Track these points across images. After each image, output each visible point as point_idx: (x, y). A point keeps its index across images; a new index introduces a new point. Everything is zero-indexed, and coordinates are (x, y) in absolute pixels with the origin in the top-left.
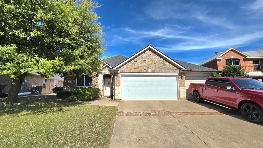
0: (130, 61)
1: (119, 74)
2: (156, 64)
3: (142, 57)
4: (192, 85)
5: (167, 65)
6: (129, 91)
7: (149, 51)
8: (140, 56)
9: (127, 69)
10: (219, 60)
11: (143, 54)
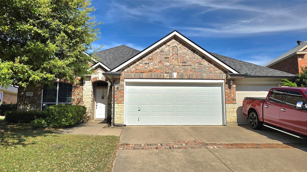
0: (141, 58)
1: (121, 80)
2: (185, 64)
3: (162, 51)
4: (248, 100)
5: (205, 65)
6: (139, 110)
7: (173, 40)
8: (158, 50)
9: (136, 72)
10: (302, 56)
11: (164, 46)
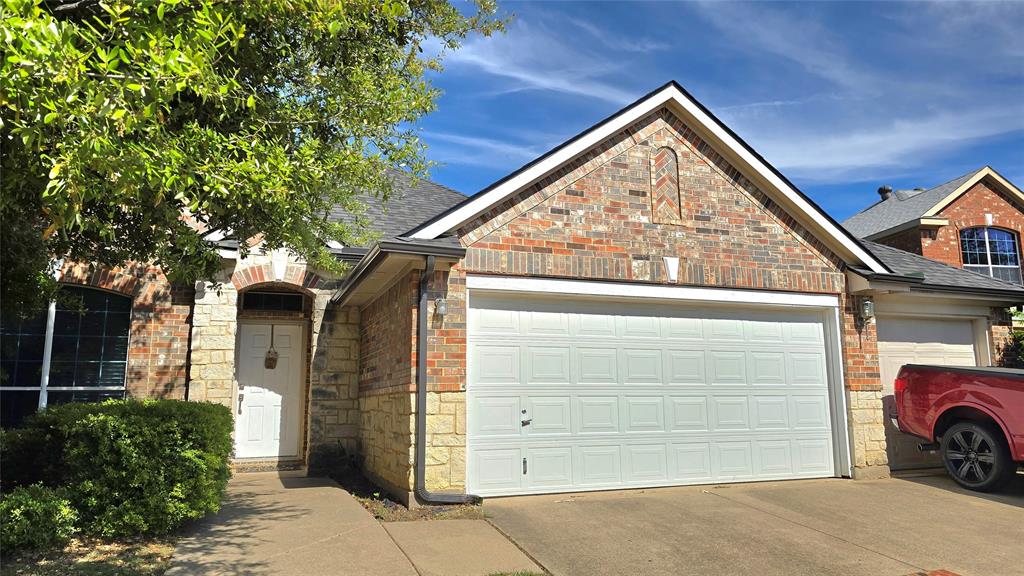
0: (536, 186)
1: (454, 281)
2: (707, 225)
3: (618, 164)
5: (775, 236)
6: (525, 424)
7: (660, 123)
8: (604, 158)
9: (517, 248)
10: (931, 231)
11: (628, 141)
